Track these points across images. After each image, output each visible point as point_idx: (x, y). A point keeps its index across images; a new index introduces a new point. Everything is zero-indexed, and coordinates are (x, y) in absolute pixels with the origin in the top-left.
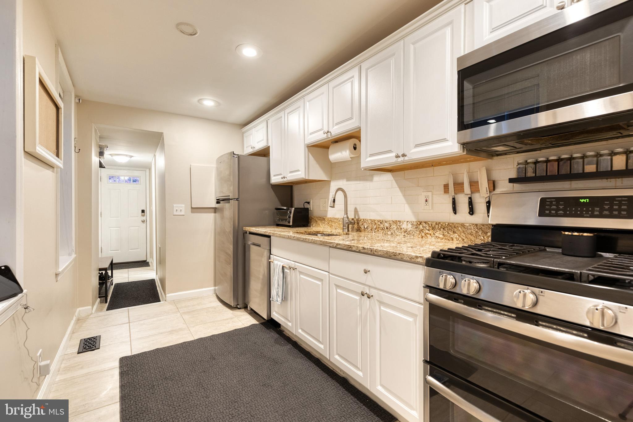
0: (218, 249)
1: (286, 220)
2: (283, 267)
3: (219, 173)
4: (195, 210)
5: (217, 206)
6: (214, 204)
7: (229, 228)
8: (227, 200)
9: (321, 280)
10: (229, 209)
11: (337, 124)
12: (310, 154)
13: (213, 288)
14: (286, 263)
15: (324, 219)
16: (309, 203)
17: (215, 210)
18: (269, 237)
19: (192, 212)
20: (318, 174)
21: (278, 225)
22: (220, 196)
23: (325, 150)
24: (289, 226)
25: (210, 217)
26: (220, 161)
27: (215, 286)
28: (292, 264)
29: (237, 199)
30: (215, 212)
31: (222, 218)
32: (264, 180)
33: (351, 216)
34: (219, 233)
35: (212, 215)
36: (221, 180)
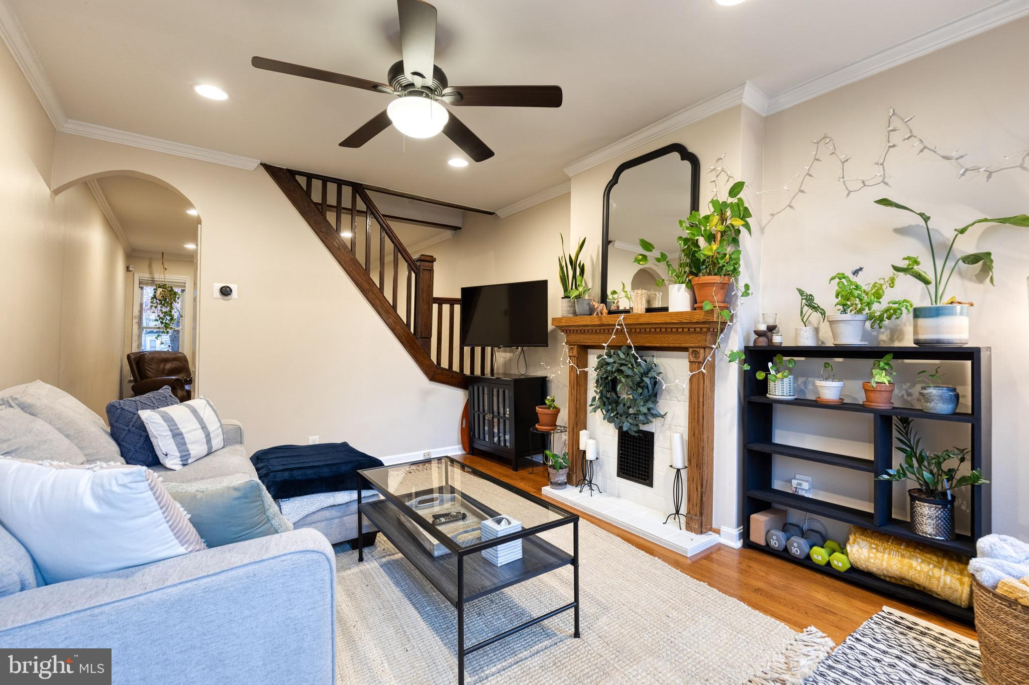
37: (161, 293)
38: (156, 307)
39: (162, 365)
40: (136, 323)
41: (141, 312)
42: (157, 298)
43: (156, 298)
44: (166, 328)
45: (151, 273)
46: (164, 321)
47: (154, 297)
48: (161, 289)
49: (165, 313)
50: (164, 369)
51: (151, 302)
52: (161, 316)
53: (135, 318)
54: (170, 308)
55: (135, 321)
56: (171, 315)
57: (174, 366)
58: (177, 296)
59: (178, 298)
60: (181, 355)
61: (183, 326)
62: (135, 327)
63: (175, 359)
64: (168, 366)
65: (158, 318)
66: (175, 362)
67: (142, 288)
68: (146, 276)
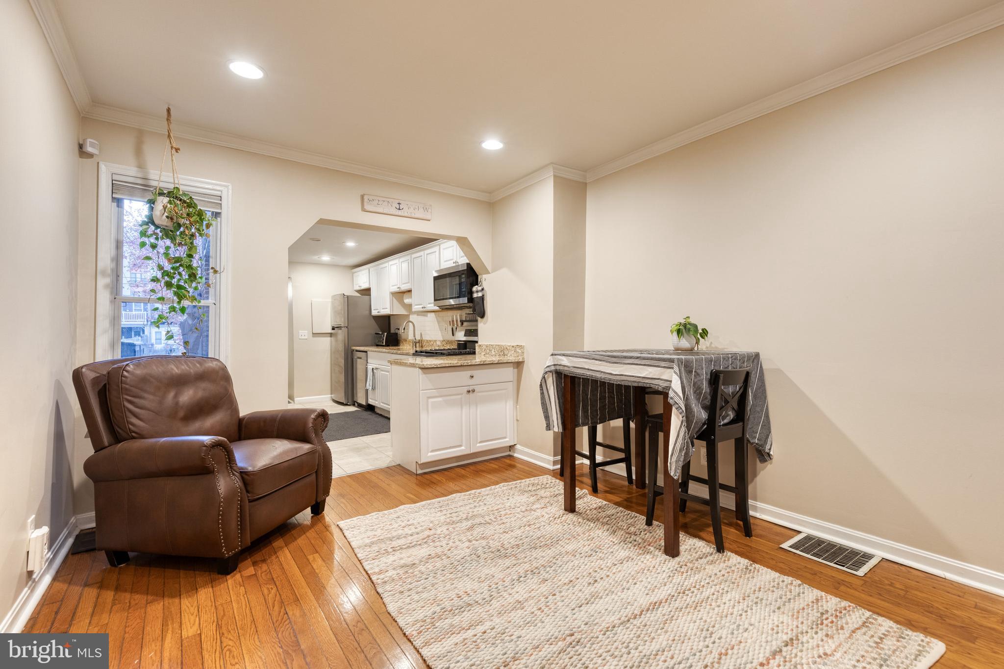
0: (333, 364)
1: (381, 341)
2: (373, 369)
3: (334, 307)
4: (315, 335)
5: (333, 331)
6: (330, 331)
7: (341, 348)
8: (339, 328)
9: (388, 372)
10: (341, 335)
11: (404, 284)
12: (394, 299)
13: (330, 396)
14: (374, 366)
15: (406, 341)
16: (399, 329)
17: (331, 335)
18: (366, 352)
19: (313, 337)
20: (399, 310)
21: (377, 345)
22: (335, 324)
23: (409, 293)
24: (383, 346)
25: (328, 340)
26: (334, 297)
27: (331, 394)
28: (378, 366)
29: (347, 327)
30: (331, 337)
31: (336, 341)
32: (367, 312)
33: (418, 338)
34: (333, 352)
35: (329, 338)
36: (336, 312)
37: (165, 208)
38: (154, 247)
39: (171, 395)
40: (106, 286)
41: (118, 259)
42: (157, 222)
43: (153, 223)
44: (181, 298)
45: (141, 166)
46: (174, 281)
47: (151, 221)
48: (166, 200)
49: (178, 260)
50: (177, 403)
51: (143, 234)
52: (168, 267)
53: (104, 273)
54: (190, 249)
55: (102, 282)
56: (190, 267)
57: (200, 394)
58: (205, 223)
59: (208, 226)
60: (213, 365)
61: (218, 297)
62: (104, 298)
63: (202, 377)
64: (187, 396)
65: (159, 275)
66: (204, 385)
67: (118, 202)
68: (129, 172)
